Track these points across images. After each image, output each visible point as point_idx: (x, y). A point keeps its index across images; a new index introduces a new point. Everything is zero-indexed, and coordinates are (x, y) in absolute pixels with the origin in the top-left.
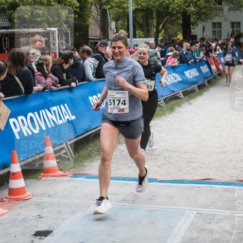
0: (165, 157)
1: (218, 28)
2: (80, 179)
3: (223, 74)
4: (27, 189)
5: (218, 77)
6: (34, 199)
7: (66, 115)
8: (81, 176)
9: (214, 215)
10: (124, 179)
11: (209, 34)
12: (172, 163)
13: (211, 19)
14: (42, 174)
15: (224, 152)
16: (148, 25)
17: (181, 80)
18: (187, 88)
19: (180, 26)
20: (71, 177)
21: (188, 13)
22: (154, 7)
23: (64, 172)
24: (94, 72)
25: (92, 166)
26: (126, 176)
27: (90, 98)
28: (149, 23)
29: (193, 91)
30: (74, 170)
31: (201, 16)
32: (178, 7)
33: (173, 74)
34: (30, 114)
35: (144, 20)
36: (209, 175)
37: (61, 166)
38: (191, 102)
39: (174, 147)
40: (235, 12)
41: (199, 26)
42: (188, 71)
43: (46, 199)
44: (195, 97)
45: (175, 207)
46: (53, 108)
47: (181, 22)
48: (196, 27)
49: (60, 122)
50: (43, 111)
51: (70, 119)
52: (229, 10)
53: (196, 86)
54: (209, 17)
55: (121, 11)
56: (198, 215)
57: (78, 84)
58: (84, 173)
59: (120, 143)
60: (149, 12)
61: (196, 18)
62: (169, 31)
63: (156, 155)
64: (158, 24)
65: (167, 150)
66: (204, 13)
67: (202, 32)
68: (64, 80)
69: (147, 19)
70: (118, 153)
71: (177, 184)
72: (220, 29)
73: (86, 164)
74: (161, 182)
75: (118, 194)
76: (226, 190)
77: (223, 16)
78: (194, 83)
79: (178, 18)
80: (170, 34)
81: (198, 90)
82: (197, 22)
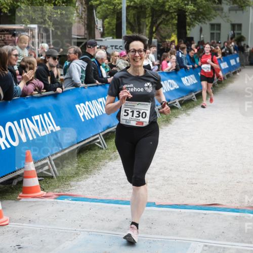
0: (164, 177)
1: (217, 30)
2: (66, 201)
3: (223, 82)
4: (4, 213)
5: (217, 85)
6: (11, 225)
7: (50, 125)
8: (67, 198)
9: (224, 248)
10: (116, 202)
11: (206, 36)
12: (172, 184)
13: (210, 20)
14: (21, 194)
15: (231, 173)
16: (139, 24)
17: (178, 87)
18: (183, 97)
19: (174, 27)
20: (55, 198)
21: (186, 12)
22: (148, 4)
23: (47, 192)
24: (82, 76)
25: (79, 185)
26: (120, 198)
27: (77, 106)
28: (141, 22)
29: (190, 100)
30: (58, 190)
31: (198, 16)
32: (175, 5)
33: (169, 81)
34: (9, 124)
35: (136, 19)
36: (215, 199)
37: (43, 185)
38: (189, 113)
39: (173, 165)
40: (236, 12)
41: (196, 27)
42: (186, 77)
43: (26, 225)
44: (194, 107)
45: (179, 238)
46: (35, 117)
47: (176, 22)
48: (192, 29)
49: (43, 133)
50: (24, 120)
51: (54, 131)
52: (230, 10)
53: (193, 94)
54: (207, 18)
55: (112, 7)
56: (205, 248)
57: (64, 90)
58: (70, 194)
59: (111, 159)
60: (143, 10)
61: (193, 18)
62: (162, 32)
63: (153, 174)
64: (153, 24)
65: (165, 168)
66: (201, 13)
67: (199, 33)
68: (48, 84)
69: (139, 18)
70: (109, 170)
71: (180, 210)
72: (218, 32)
73: (72, 183)
74: (160, 207)
75: (111, 221)
76: (236, 218)
77: (226, 17)
78: (191, 91)
79: (172, 18)
80: (163, 35)
81: (196, 100)
82: (194, 23)
